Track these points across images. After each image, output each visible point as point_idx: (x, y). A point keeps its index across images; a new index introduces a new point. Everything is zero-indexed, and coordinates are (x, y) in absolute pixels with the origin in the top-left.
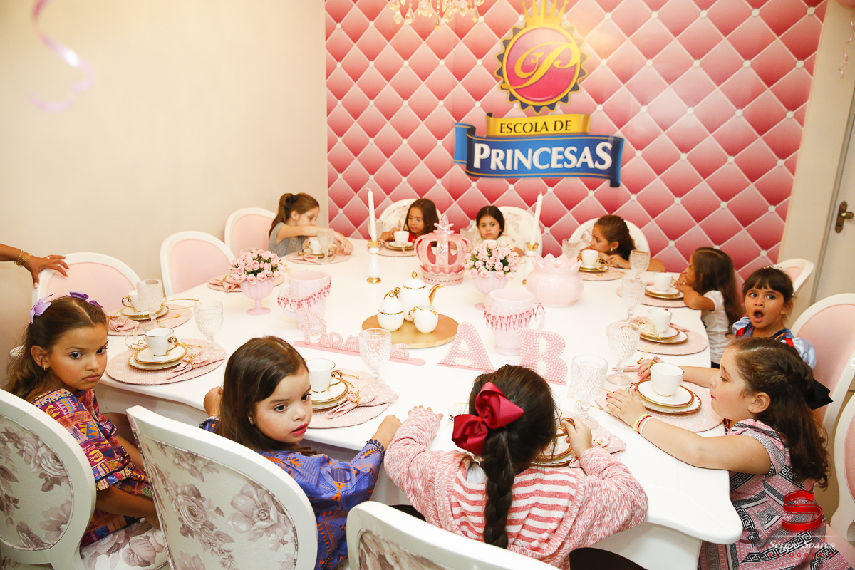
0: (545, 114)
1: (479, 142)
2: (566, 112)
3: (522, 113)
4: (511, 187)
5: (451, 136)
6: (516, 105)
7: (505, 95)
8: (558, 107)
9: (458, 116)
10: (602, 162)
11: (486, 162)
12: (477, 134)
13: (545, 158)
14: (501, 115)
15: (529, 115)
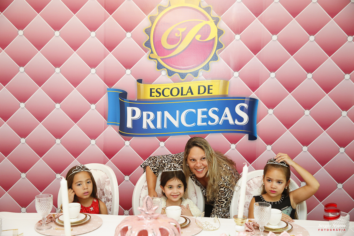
0: (190, 80)
1: (131, 105)
2: (206, 78)
3: (169, 79)
4: (162, 144)
5: (104, 100)
6: (164, 72)
7: (154, 64)
8: (200, 74)
9: (110, 82)
10: (241, 119)
11: (137, 123)
12: (128, 98)
13: (192, 118)
14: (150, 82)
15: (175, 81)
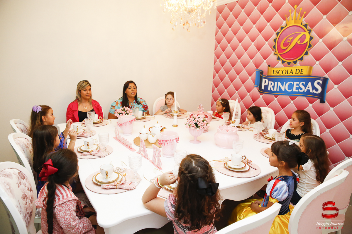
0: (292, 66)
2: (301, 65)
3: (282, 65)
4: (276, 99)
5: (254, 74)
6: (280, 62)
7: (276, 57)
8: (298, 62)
9: (257, 66)
12: (264, 74)
14: (274, 66)
15: (285, 66)
